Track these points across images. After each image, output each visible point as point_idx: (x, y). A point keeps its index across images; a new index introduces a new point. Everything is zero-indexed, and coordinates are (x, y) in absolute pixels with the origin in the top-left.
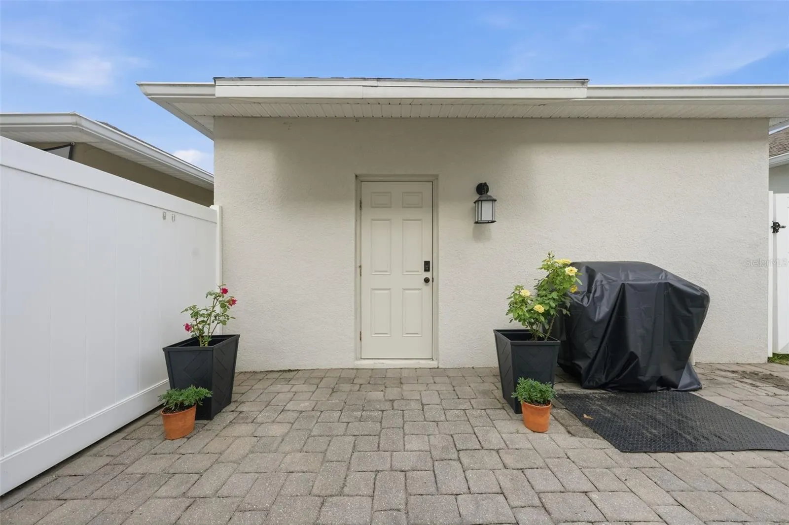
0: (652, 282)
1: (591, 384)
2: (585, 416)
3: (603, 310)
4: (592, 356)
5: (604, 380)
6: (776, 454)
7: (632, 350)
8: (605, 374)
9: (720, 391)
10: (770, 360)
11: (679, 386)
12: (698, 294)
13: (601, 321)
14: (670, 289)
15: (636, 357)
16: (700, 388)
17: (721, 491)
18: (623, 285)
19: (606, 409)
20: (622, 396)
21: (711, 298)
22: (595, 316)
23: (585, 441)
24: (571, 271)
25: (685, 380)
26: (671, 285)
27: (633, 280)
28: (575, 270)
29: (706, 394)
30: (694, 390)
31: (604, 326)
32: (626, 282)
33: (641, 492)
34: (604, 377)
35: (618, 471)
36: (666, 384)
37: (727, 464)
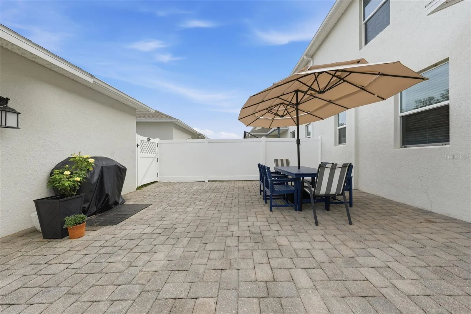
0: (111, 165)
1: (90, 214)
2: (95, 224)
3: (96, 178)
4: (90, 200)
5: (95, 210)
6: (147, 208)
7: (107, 192)
8: (96, 207)
9: (130, 201)
10: (137, 189)
11: (120, 202)
12: (124, 168)
13: (95, 183)
14: (117, 167)
15: (109, 195)
16: (125, 202)
17: (141, 219)
18: (102, 166)
19: (101, 219)
20: (103, 214)
21: (127, 169)
22: (92, 181)
23: (102, 229)
24: (92, 161)
25: (121, 201)
26: (117, 166)
27: (105, 164)
28: (93, 160)
29: (127, 203)
30: (123, 203)
31: (96, 185)
32: (102, 165)
33: (127, 228)
34: (95, 208)
35: (118, 229)
36: (116, 203)
37: (140, 214)
